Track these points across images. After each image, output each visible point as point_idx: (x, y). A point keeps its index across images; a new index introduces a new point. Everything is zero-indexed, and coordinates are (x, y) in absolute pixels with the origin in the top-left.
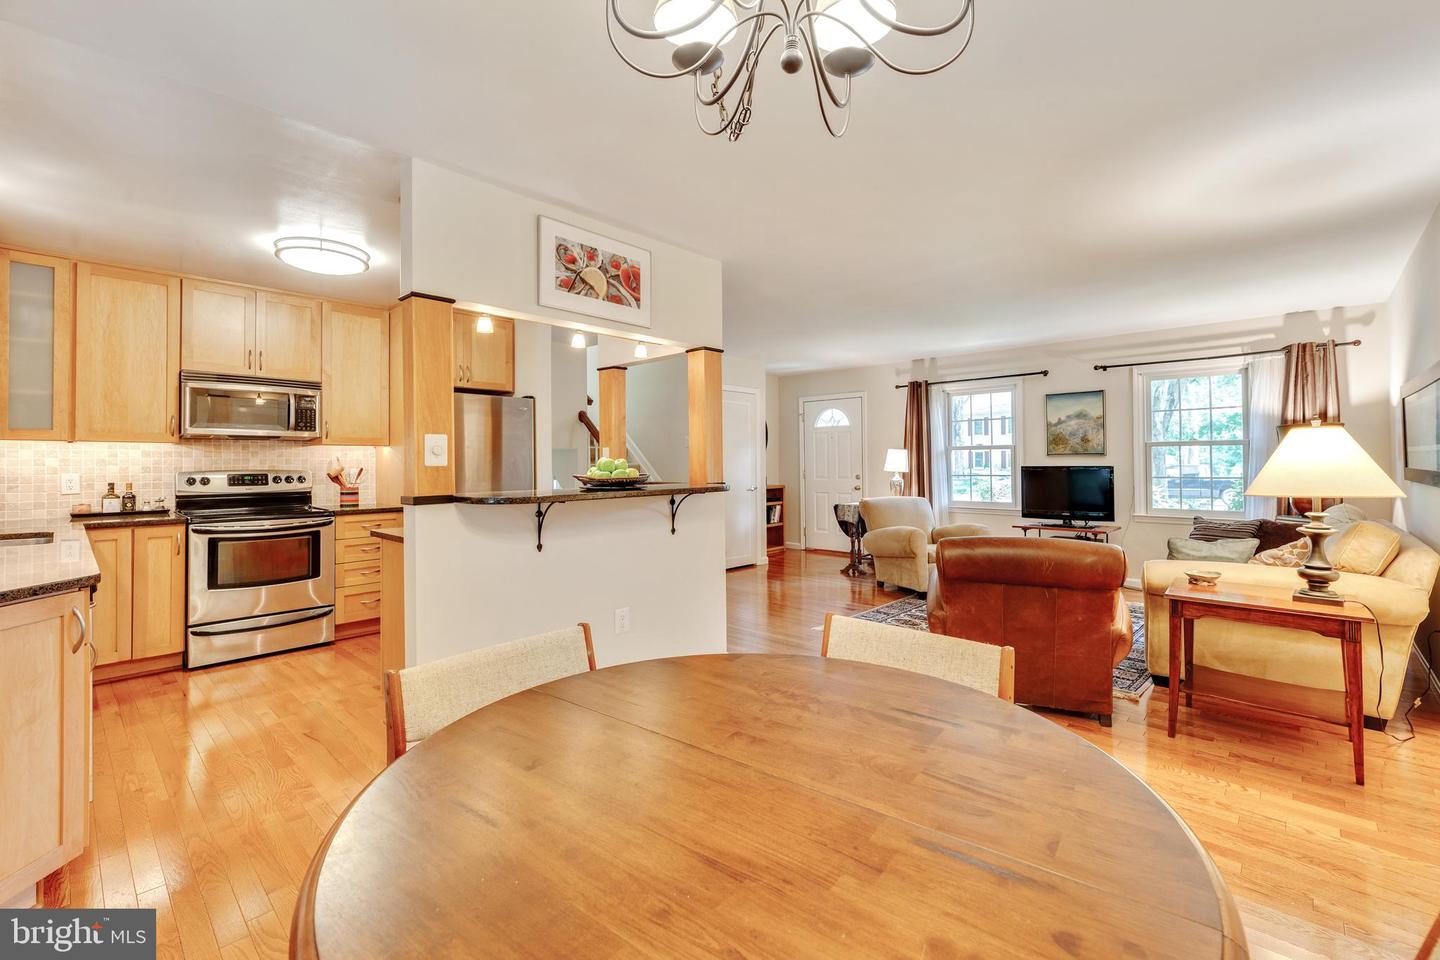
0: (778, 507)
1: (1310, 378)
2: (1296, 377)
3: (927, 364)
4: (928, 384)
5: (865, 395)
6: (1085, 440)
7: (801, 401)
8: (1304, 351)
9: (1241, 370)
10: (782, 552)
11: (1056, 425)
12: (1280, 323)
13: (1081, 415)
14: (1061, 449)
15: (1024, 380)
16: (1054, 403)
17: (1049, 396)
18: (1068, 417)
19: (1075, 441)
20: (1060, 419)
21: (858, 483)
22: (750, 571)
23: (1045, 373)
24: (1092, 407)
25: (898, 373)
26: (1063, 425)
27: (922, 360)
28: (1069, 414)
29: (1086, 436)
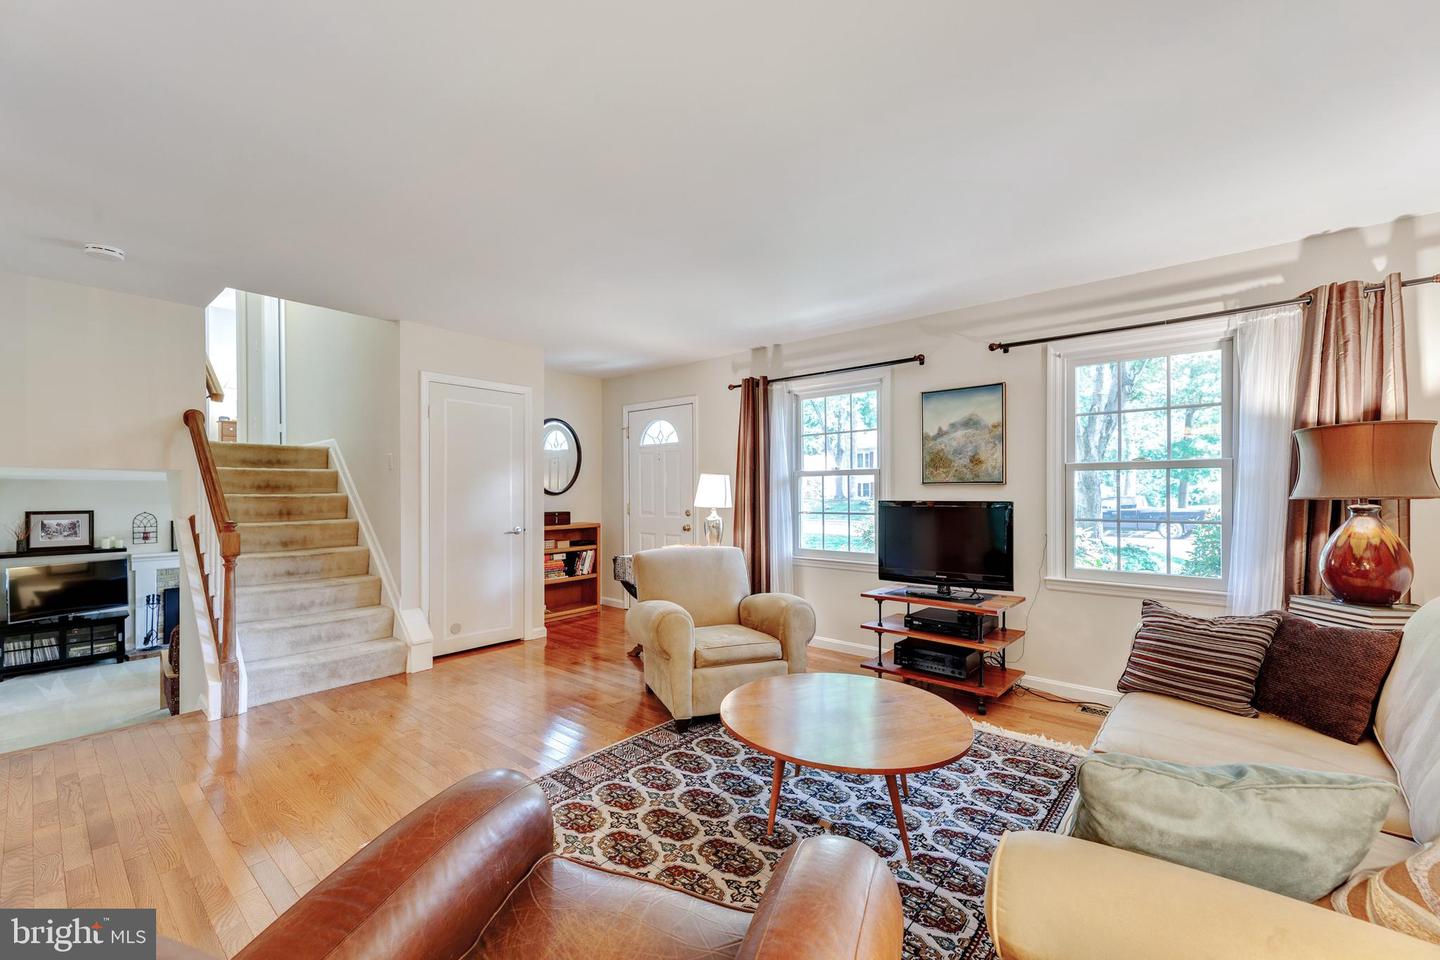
0: (590, 554)
1: (1351, 346)
2: (1325, 345)
3: (770, 353)
4: (767, 382)
5: (696, 400)
6: (975, 460)
7: (625, 410)
8: (1341, 298)
9: (1221, 341)
10: (595, 614)
11: (935, 438)
12: (1292, 256)
13: (970, 423)
14: (941, 474)
15: (892, 371)
16: (933, 405)
17: (926, 395)
18: (953, 426)
19: (962, 462)
20: (940, 429)
21: (687, 521)
22: (515, 649)
23: (921, 359)
24: (987, 410)
25: (736, 368)
26: (944, 439)
27: (764, 348)
28: (952, 421)
29: (976, 454)
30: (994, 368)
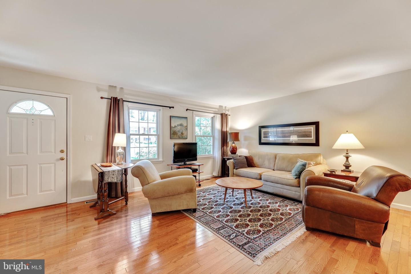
3: (118, 90)
4: (123, 101)
6: (182, 134)
9: (211, 117)
11: (174, 128)
12: (218, 107)
13: (181, 125)
14: (175, 136)
15: (163, 108)
16: (173, 119)
17: (171, 116)
19: (179, 134)
20: (175, 126)
23: (173, 108)
24: (184, 123)
26: (176, 128)
28: (178, 124)
29: (182, 132)
30: (185, 114)
